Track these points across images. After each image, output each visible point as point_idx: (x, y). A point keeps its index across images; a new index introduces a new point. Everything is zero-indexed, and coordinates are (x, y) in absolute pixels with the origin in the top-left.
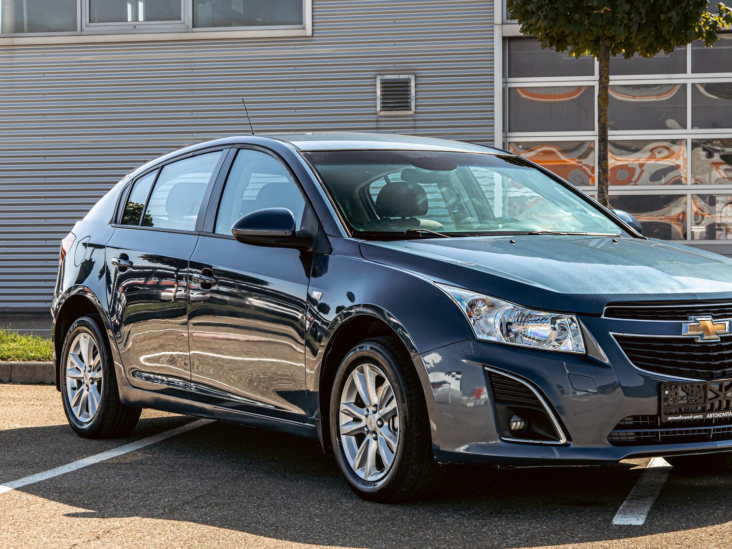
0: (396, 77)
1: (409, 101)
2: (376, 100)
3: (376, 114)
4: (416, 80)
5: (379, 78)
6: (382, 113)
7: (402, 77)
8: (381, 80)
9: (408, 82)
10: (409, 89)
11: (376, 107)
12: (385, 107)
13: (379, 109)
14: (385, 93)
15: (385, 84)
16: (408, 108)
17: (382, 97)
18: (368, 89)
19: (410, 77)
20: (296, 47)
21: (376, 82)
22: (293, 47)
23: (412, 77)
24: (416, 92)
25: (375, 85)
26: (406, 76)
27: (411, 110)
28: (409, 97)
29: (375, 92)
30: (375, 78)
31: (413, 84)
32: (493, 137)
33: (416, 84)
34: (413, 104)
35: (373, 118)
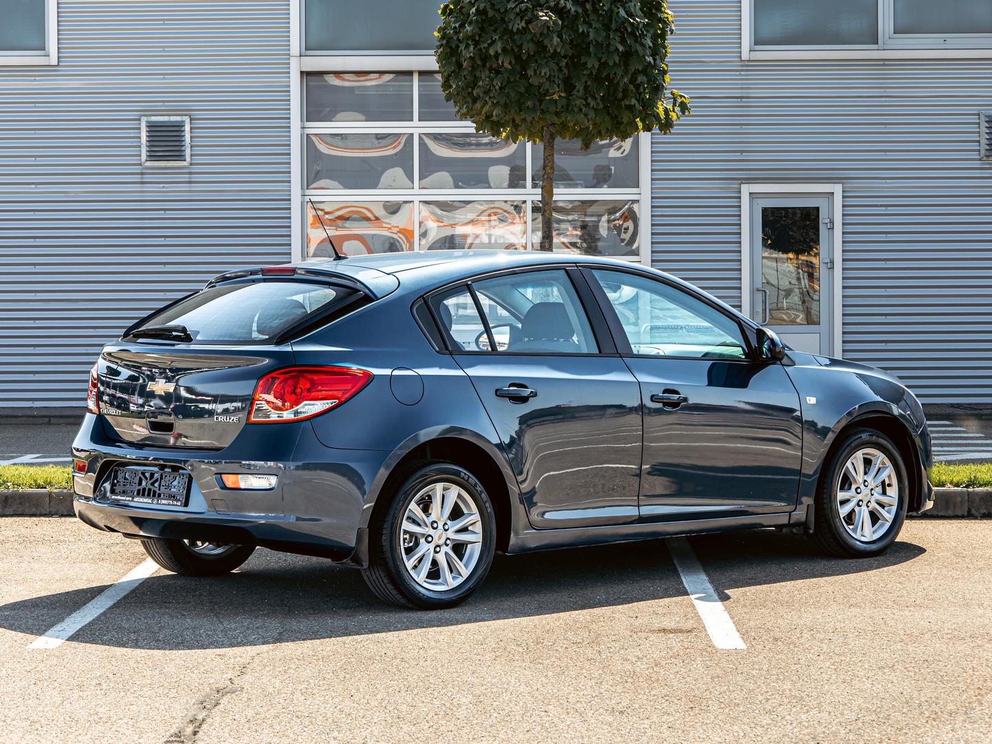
0: (166, 119)
1: (183, 149)
2: (140, 147)
3: (140, 165)
4: (191, 123)
5: (144, 120)
6: (148, 164)
7: (173, 119)
8: (147, 122)
9: (180, 125)
10: (183, 134)
11: (140, 156)
12: (152, 156)
13: (144, 157)
14: (152, 139)
15: (152, 127)
16: (181, 157)
17: (148, 144)
18: (130, 133)
19: (184, 120)
20: (37, 78)
21: (140, 124)
22: (33, 78)
23: (187, 119)
24: (191, 137)
25: (139, 129)
26: (178, 118)
27: (185, 160)
28: (183, 144)
29: (140, 138)
30: (139, 120)
31: (187, 128)
32: (290, 195)
33: (191, 128)
34: (188, 153)
35: (137, 169)
